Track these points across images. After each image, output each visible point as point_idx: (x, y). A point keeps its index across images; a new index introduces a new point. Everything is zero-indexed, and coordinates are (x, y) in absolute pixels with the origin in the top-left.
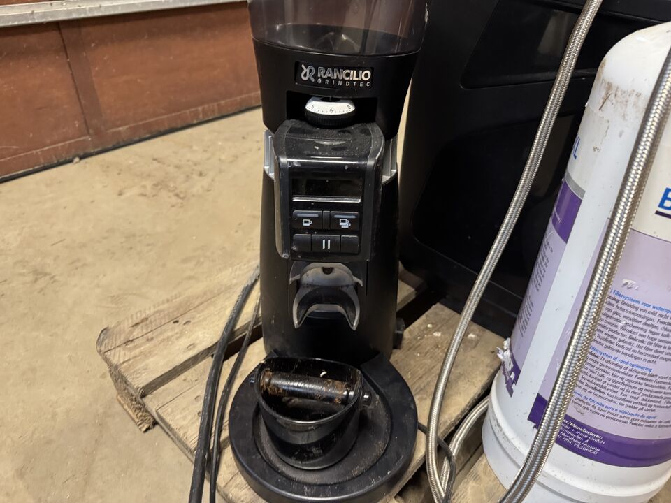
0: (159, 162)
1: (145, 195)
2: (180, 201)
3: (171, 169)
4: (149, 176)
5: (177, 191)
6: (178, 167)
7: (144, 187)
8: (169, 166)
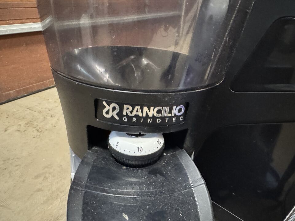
0: (30, 110)
1: (20, 131)
2: (39, 134)
3: (36, 114)
4: (23, 118)
5: (38, 128)
6: (40, 112)
7: (20, 125)
8: (35, 111)
